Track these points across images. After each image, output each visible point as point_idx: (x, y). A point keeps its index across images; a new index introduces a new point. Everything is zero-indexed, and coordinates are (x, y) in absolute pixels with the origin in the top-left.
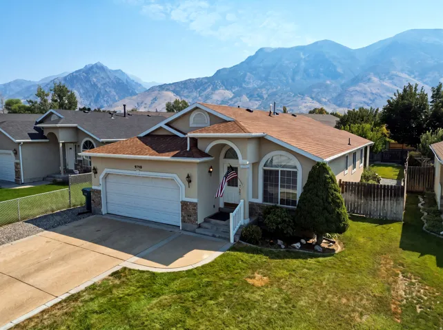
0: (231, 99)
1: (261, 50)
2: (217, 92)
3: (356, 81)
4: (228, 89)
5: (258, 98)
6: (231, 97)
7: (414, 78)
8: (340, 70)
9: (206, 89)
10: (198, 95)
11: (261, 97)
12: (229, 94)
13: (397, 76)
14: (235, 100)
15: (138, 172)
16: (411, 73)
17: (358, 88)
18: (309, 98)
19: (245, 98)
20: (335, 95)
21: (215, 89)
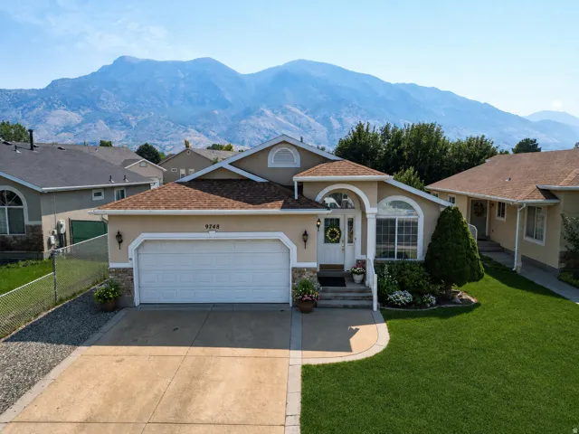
0: (79, 125)
1: (122, 58)
2: (54, 113)
3: (247, 113)
4: (73, 111)
5: (124, 127)
6: (79, 122)
7: (306, 114)
8: (229, 98)
9: (34, 107)
10: (20, 116)
11: (126, 124)
12: (75, 117)
13: (290, 110)
14: (86, 126)
15: (213, 234)
16: (303, 108)
17: (251, 122)
18: (193, 130)
19: (102, 125)
20: (224, 128)
21: (50, 108)
